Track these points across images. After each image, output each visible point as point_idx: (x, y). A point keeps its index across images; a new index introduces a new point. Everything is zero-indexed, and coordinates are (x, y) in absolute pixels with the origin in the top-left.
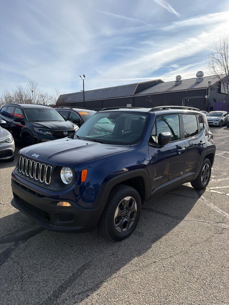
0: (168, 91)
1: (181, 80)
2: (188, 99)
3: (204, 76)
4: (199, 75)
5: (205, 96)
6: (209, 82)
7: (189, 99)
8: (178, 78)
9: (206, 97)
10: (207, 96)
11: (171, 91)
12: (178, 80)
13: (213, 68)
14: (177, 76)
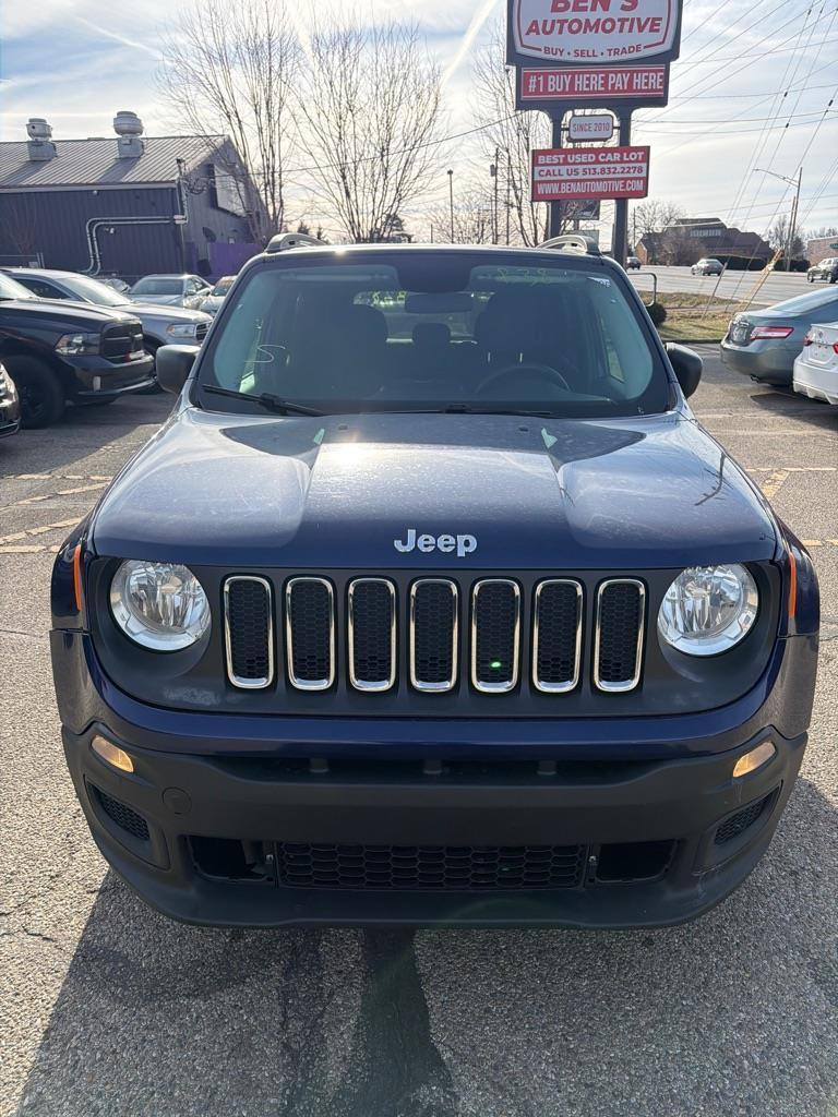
0: (15, 187)
1: (50, 140)
2: (110, 226)
3: (143, 136)
4: (126, 127)
5: (176, 217)
6: (179, 161)
7: (113, 226)
8: (37, 131)
9: (179, 220)
10: (181, 217)
11: (28, 186)
12: (39, 139)
13: (187, 103)
14: (31, 120)
